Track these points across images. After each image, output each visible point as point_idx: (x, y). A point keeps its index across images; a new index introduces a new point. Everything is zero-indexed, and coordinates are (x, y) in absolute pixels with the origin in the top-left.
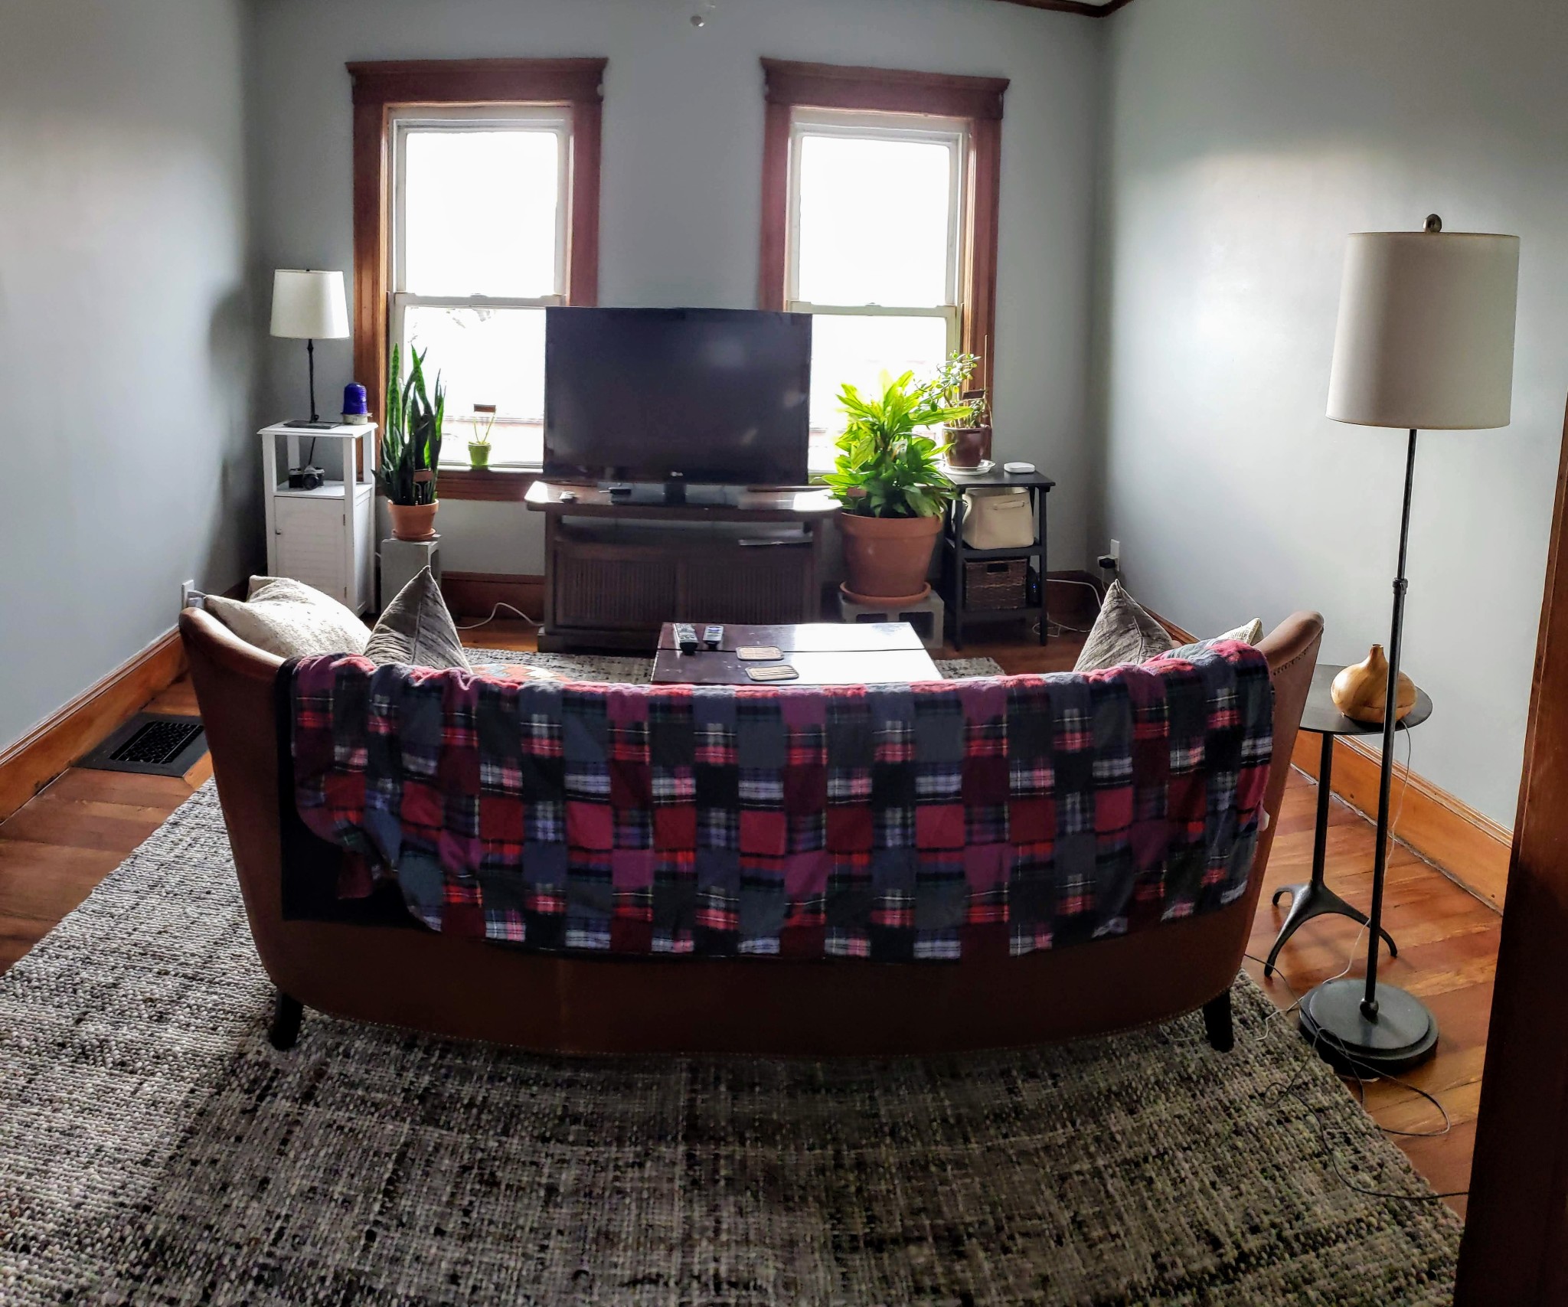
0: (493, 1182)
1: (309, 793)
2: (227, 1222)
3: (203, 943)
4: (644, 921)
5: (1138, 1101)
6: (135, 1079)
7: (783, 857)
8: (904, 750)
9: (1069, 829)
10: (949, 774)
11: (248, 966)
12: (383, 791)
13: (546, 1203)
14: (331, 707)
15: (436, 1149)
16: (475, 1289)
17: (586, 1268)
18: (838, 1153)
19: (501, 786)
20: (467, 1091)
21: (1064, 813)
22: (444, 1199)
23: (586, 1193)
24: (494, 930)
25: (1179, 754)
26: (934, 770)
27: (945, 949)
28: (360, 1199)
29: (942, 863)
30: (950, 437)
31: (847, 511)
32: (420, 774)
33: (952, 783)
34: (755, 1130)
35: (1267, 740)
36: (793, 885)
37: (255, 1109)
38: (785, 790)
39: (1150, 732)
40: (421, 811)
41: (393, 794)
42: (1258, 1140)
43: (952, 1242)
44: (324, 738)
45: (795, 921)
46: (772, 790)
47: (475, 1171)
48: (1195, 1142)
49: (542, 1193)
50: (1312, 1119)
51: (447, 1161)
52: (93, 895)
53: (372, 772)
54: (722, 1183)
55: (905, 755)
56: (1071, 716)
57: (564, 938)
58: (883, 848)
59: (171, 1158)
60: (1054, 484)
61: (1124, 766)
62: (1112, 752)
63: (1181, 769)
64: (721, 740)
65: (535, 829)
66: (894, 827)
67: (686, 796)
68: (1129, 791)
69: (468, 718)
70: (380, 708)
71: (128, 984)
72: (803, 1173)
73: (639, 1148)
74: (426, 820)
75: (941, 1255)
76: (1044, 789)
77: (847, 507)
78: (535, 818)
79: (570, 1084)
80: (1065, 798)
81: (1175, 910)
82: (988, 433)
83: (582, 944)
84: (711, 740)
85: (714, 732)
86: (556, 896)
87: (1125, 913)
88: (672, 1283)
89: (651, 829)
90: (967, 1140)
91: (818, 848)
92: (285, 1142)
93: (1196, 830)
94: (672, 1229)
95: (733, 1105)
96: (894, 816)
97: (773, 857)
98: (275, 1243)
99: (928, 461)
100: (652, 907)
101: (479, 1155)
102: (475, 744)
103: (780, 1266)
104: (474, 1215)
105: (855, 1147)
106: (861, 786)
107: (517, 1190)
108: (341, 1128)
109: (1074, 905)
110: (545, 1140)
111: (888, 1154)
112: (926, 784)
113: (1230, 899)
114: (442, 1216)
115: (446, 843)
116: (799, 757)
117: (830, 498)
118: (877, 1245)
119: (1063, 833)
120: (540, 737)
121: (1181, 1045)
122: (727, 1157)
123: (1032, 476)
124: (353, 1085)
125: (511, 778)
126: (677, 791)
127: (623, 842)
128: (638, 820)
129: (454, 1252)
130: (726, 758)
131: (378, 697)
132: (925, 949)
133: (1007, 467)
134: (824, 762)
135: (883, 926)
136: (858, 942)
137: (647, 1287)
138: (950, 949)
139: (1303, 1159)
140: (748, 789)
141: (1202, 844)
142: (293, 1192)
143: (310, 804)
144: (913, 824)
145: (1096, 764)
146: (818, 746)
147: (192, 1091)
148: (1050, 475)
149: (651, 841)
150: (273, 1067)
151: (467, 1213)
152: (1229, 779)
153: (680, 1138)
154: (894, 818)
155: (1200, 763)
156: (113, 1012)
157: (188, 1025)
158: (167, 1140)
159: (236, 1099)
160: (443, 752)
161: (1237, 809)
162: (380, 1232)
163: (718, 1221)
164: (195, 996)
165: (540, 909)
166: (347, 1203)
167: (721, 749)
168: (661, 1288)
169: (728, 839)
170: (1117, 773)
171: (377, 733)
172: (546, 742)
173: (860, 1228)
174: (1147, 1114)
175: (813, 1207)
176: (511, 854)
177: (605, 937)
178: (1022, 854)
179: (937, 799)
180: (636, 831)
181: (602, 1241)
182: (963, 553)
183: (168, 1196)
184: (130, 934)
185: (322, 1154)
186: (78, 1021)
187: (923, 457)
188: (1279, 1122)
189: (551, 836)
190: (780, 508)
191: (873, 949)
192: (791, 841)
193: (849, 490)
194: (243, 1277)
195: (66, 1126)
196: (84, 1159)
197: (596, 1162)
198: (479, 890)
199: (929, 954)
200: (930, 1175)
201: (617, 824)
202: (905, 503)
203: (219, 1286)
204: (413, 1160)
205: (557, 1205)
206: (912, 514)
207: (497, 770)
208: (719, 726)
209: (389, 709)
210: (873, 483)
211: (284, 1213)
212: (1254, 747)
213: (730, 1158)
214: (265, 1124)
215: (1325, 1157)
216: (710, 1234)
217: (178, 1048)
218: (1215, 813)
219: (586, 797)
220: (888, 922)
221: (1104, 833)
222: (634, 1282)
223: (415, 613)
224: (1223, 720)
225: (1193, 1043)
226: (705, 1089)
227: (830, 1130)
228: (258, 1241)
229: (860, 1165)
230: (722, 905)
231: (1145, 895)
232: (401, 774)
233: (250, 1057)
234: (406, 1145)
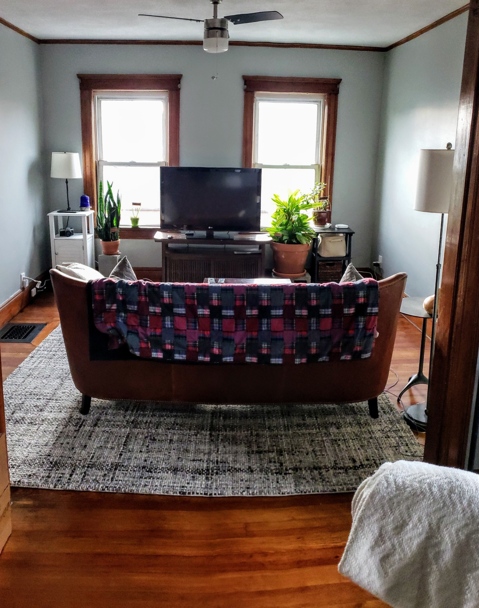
0: (154, 440)
1: (99, 319)
2: (75, 456)
3: (51, 390)
4: (196, 352)
5: (341, 426)
6: (36, 426)
7: (234, 332)
8: (268, 302)
9: (312, 328)
10: (279, 309)
11: (68, 395)
12: (121, 316)
13: (170, 443)
14: (104, 293)
15: (138, 434)
16: (151, 462)
17: (180, 456)
18: (252, 432)
19: (155, 312)
20: (145, 420)
21: (310, 323)
22: (141, 444)
23: (180, 441)
24: (154, 355)
25: (346, 309)
26: (276, 308)
27: (278, 361)
28: (116, 447)
29: (278, 335)
30: (315, 214)
31: (275, 242)
32: (132, 310)
33: (280, 312)
34: (230, 428)
35: (377, 308)
36: (237, 340)
37: (79, 430)
38: (235, 313)
39: (337, 302)
40: (133, 321)
41: (124, 317)
42: (377, 441)
43: (280, 452)
44: (103, 302)
45: (237, 351)
46: (231, 313)
47: (149, 438)
48: (356, 438)
49: (169, 441)
50: (397, 438)
51: (141, 436)
52: (7, 379)
53: (118, 311)
54: (220, 440)
55: (268, 303)
56: (313, 295)
57: (174, 356)
58: (262, 330)
59: (54, 443)
60: (354, 233)
61: (329, 311)
62: (326, 307)
63: (347, 314)
64: (216, 298)
65: (165, 324)
66: (264, 324)
67: (207, 315)
68: (330, 320)
69: (146, 293)
70: (119, 292)
71: (27, 403)
72: (241, 437)
73: (196, 431)
74: (134, 324)
75: (277, 455)
76: (305, 315)
77: (274, 240)
78: (165, 321)
79: (176, 416)
80: (311, 319)
81: (345, 357)
82: (330, 213)
83: (178, 358)
84: (214, 298)
85: (215, 296)
86: (171, 344)
87: (328, 355)
88: (205, 461)
89: (197, 324)
90: (289, 430)
91: (243, 330)
92: (90, 436)
93: (351, 333)
94: (205, 450)
95: (224, 422)
96: (265, 321)
97: (232, 332)
98: (92, 459)
99: (306, 223)
100: (198, 347)
101: (150, 434)
102: (148, 301)
103: (233, 457)
104: (150, 447)
105: (256, 431)
106: (255, 312)
107: (161, 441)
108: (108, 432)
109: (314, 351)
110: (169, 429)
111: (267, 433)
112: (274, 312)
113: (365, 357)
114: (141, 448)
115: (140, 330)
116: (238, 303)
117: (269, 236)
118: (259, 452)
119: (310, 329)
120: (166, 298)
121: (361, 415)
122: (221, 434)
123: (347, 230)
124: (109, 421)
125: (158, 310)
126: (205, 313)
127: (189, 328)
128: (194, 321)
129: (145, 455)
130: (218, 303)
131: (119, 289)
132: (274, 361)
133: (336, 226)
134: (245, 305)
135: (262, 353)
136: (254, 358)
137: (198, 462)
138: (280, 361)
139: (390, 447)
140: (225, 312)
141: (353, 337)
142: (95, 447)
143: (99, 322)
144: (270, 324)
145: (320, 310)
146: (243, 300)
147: (57, 427)
148: (353, 229)
149: (197, 327)
150: (83, 419)
151: (147, 447)
152: (362, 319)
153: (208, 430)
154: (264, 322)
155: (353, 313)
156: (25, 410)
157: (51, 411)
158: (52, 439)
159: (72, 428)
160: (139, 303)
161: (365, 328)
162: (123, 454)
163: (218, 449)
164: (51, 404)
165: (167, 348)
166: (112, 448)
167: (216, 301)
168: (202, 462)
169: (219, 327)
170: (327, 313)
171: (119, 299)
172: (168, 299)
173: (255, 448)
174: (343, 430)
175: (243, 444)
176: (158, 332)
177: (185, 356)
178: (299, 334)
179: (277, 317)
180: (193, 324)
181: (185, 451)
182: (318, 258)
183: (55, 452)
184: (24, 389)
185: (103, 438)
186: (13, 414)
187: (304, 222)
188: (386, 437)
189: (170, 326)
190: (250, 240)
191: (258, 360)
192: (236, 327)
193: (276, 233)
194: (83, 467)
195: (17, 439)
196: (25, 446)
197: (183, 434)
198: (149, 344)
199: (274, 362)
200: (278, 438)
201: (187, 322)
202: (296, 239)
203: (76, 469)
204: (131, 437)
205: (172, 444)
206: (299, 243)
207: (154, 308)
208: (216, 294)
209: (122, 292)
210: (284, 231)
211: (93, 452)
212: (372, 310)
213: (222, 435)
214: (83, 433)
215: (398, 448)
216: (216, 452)
217: (49, 417)
218: (358, 329)
219: (179, 315)
220: (263, 352)
221: (323, 330)
222: (194, 460)
223: (123, 271)
224: (361, 300)
225: (365, 415)
226: (216, 418)
227: (250, 427)
228: (86, 459)
229: (257, 435)
230: (218, 347)
231: (335, 350)
232: (126, 311)
233: (74, 417)
234: (129, 433)
